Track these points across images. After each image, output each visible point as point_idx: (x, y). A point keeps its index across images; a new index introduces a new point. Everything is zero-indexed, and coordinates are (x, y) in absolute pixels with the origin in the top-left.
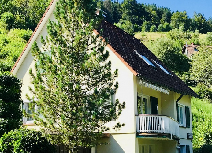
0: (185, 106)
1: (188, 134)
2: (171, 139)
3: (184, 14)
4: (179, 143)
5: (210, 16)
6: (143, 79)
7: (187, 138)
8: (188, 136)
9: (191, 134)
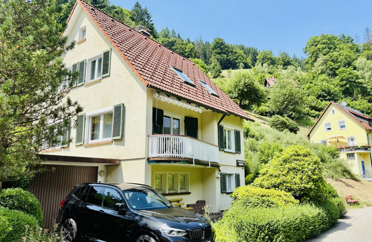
0: (235, 130)
1: (237, 161)
2: (210, 167)
3: (268, 53)
4: (220, 171)
5: (294, 54)
6: (160, 92)
7: (236, 166)
8: (238, 163)
9: (240, 161)
